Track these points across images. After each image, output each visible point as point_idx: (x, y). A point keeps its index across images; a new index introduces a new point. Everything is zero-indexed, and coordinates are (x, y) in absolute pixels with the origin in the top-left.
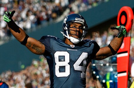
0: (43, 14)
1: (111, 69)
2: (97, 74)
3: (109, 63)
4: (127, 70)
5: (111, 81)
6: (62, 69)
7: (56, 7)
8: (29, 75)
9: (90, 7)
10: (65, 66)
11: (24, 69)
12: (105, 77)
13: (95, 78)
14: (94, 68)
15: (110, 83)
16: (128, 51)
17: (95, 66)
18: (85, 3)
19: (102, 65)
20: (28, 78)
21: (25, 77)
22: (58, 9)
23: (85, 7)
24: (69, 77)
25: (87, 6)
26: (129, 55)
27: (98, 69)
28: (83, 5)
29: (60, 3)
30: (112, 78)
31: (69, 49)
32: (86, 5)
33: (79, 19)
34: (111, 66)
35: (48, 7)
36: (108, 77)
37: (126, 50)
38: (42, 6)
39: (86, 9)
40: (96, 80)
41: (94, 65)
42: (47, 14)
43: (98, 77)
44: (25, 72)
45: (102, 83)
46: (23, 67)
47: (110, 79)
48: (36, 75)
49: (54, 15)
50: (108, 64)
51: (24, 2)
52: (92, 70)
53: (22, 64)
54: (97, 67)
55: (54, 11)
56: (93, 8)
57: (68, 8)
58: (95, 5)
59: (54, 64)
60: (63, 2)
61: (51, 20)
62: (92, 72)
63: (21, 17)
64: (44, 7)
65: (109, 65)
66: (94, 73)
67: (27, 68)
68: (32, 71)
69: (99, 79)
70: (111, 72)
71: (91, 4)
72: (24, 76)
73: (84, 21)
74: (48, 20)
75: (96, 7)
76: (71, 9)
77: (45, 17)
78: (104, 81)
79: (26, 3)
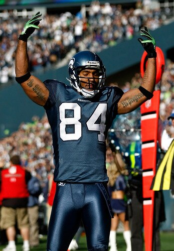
0: (37, 56)
1: (137, 137)
2: (117, 144)
3: (134, 127)
4: (155, 138)
5: (137, 154)
6: (70, 129)
7: (57, 46)
8: (15, 144)
9: (105, 47)
10: (74, 125)
11: (9, 136)
12: (128, 149)
13: (114, 150)
14: (113, 135)
15: (136, 157)
16: (157, 112)
17: (113, 133)
18: (98, 41)
19: (124, 130)
20: (14, 148)
21: (9, 148)
22: (58, 49)
23: (97, 47)
24: (80, 141)
25: (102, 46)
26: (159, 117)
27: (118, 136)
28: (96, 44)
29: (62, 40)
30: (139, 150)
31: (80, 100)
32: (99, 44)
33: (92, 62)
34: (138, 133)
35: (44, 46)
36: (132, 149)
37: (154, 110)
38: (35, 43)
39: (99, 50)
40: (116, 153)
41: (112, 130)
42: (43, 57)
43: (118, 148)
44: (10, 139)
45: (124, 157)
46: (7, 132)
47: (136, 151)
48: (26, 144)
49: (53, 58)
50: (132, 130)
51: (10, 39)
52: (110, 138)
53: (6, 128)
54: (116, 133)
55: (53, 52)
56: (110, 49)
57: (74, 47)
58: (112, 43)
59: (58, 122)
60: (66, 39)
61: (49, 65)
62: (110, 141)
63: (5, 60)
64: (39, 46)
65: (135, 131)
66: (113, 142)
67: (14, 135)
68: (20, 139)
69: (120, 151)
70: (137, 141)
71: (107, 43)
72: (8, 146)
73: (99, 64)
74: (44, 65)
75: (114, 47)
76: (77, 49)
77: (40, 61)
78: (127, 154)
79: (12, 40)
